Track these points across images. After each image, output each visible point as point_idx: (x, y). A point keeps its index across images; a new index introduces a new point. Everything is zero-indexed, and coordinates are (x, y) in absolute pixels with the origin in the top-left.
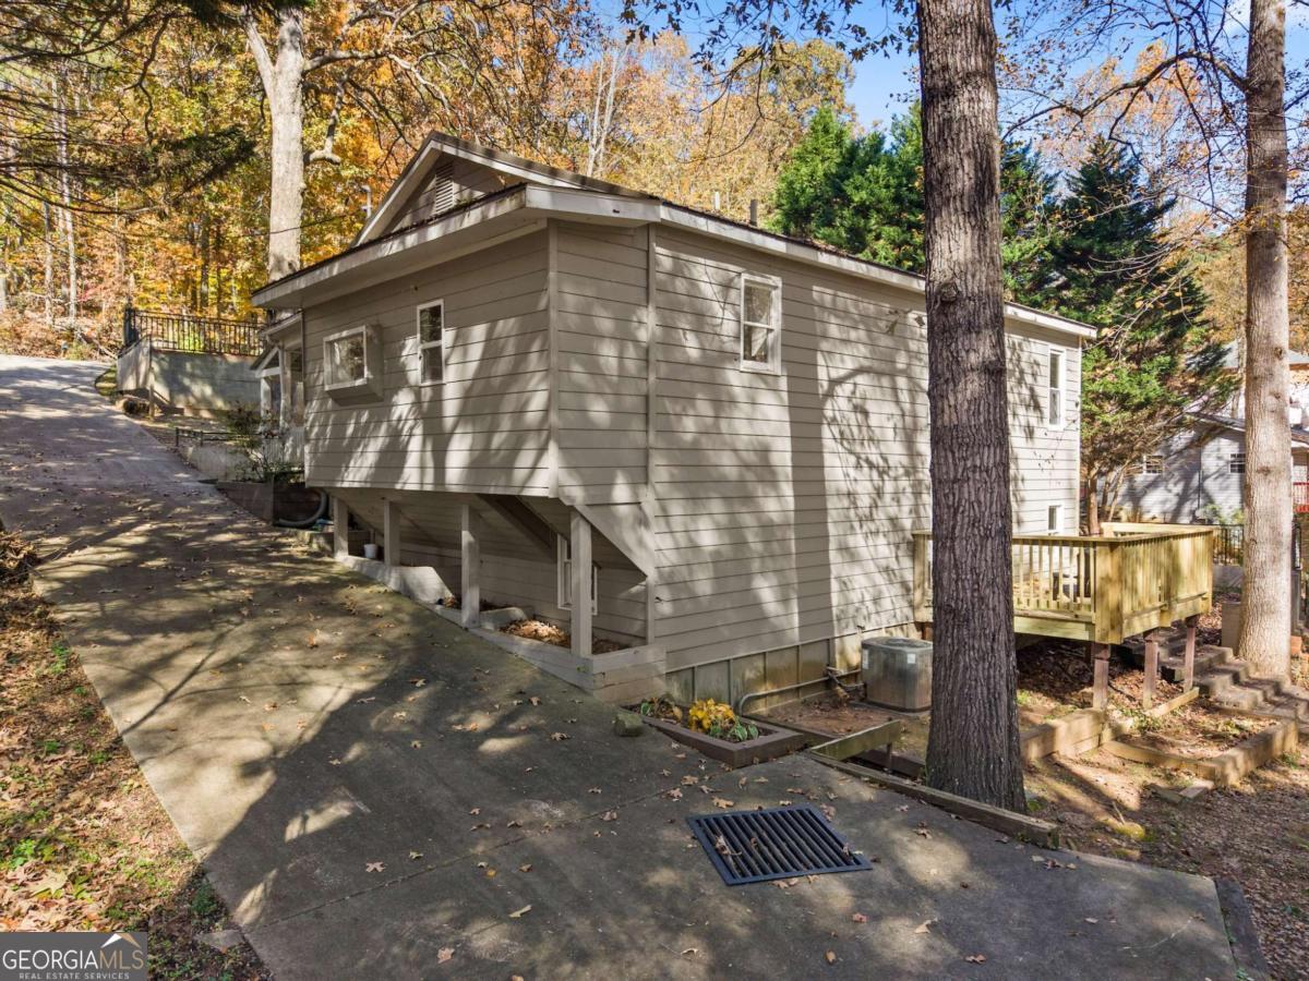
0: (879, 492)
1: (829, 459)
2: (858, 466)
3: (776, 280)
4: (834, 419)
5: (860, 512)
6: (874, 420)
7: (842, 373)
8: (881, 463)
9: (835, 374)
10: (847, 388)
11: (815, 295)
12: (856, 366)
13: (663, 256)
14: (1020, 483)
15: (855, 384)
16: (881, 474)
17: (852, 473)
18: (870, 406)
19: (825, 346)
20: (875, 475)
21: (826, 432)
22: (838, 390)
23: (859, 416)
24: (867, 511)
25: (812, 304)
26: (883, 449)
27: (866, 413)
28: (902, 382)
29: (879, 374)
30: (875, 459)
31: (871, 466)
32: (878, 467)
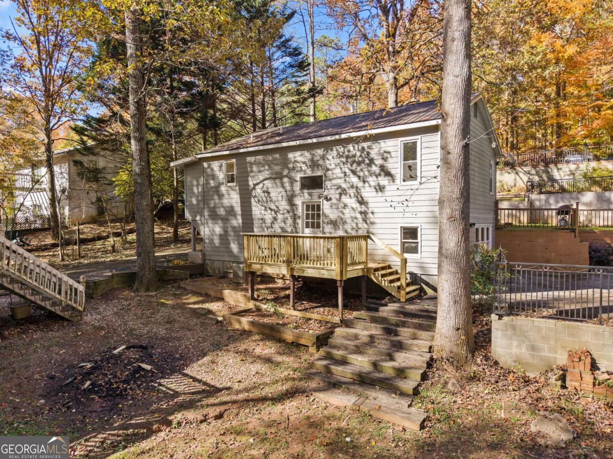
0: (275, 219)
1: (254, 208)
2: (266, 210)
3: (234, 160)
4: (256, 196)
5: (267, 225)
6: (272, 195)
7: (258, 181)
8: (276, 208)
9: (255, 182)
10: (261, 185)
11: (247, 161)
12: (264, 178)
13: (205, 165)
14: (370, 215)
15: (264, 184)
16: (275, 213)
17: (263, 212)
18: (270, 190)
19: (251, 174)
20: (273, 213)
21: (253, 200)
22: (257, 187)
23: (266, 194)
24: (270, 225)
25: (247, 163)
26: (277, 204)
27: (269, 193)
28: (286, 180)
29: (274, 179)
30: (273, 207)
31: (271, 210)
32: (274, 210)
